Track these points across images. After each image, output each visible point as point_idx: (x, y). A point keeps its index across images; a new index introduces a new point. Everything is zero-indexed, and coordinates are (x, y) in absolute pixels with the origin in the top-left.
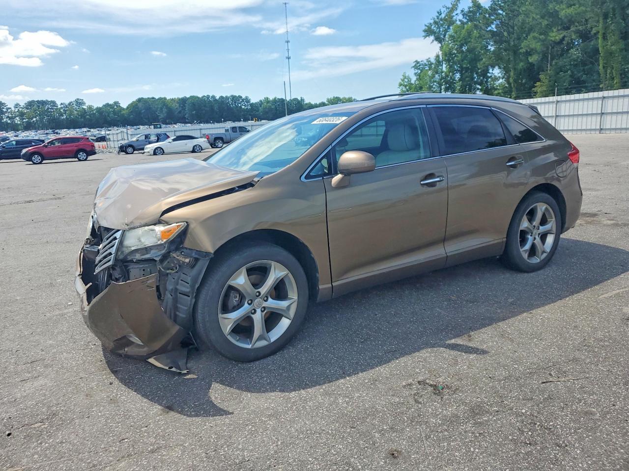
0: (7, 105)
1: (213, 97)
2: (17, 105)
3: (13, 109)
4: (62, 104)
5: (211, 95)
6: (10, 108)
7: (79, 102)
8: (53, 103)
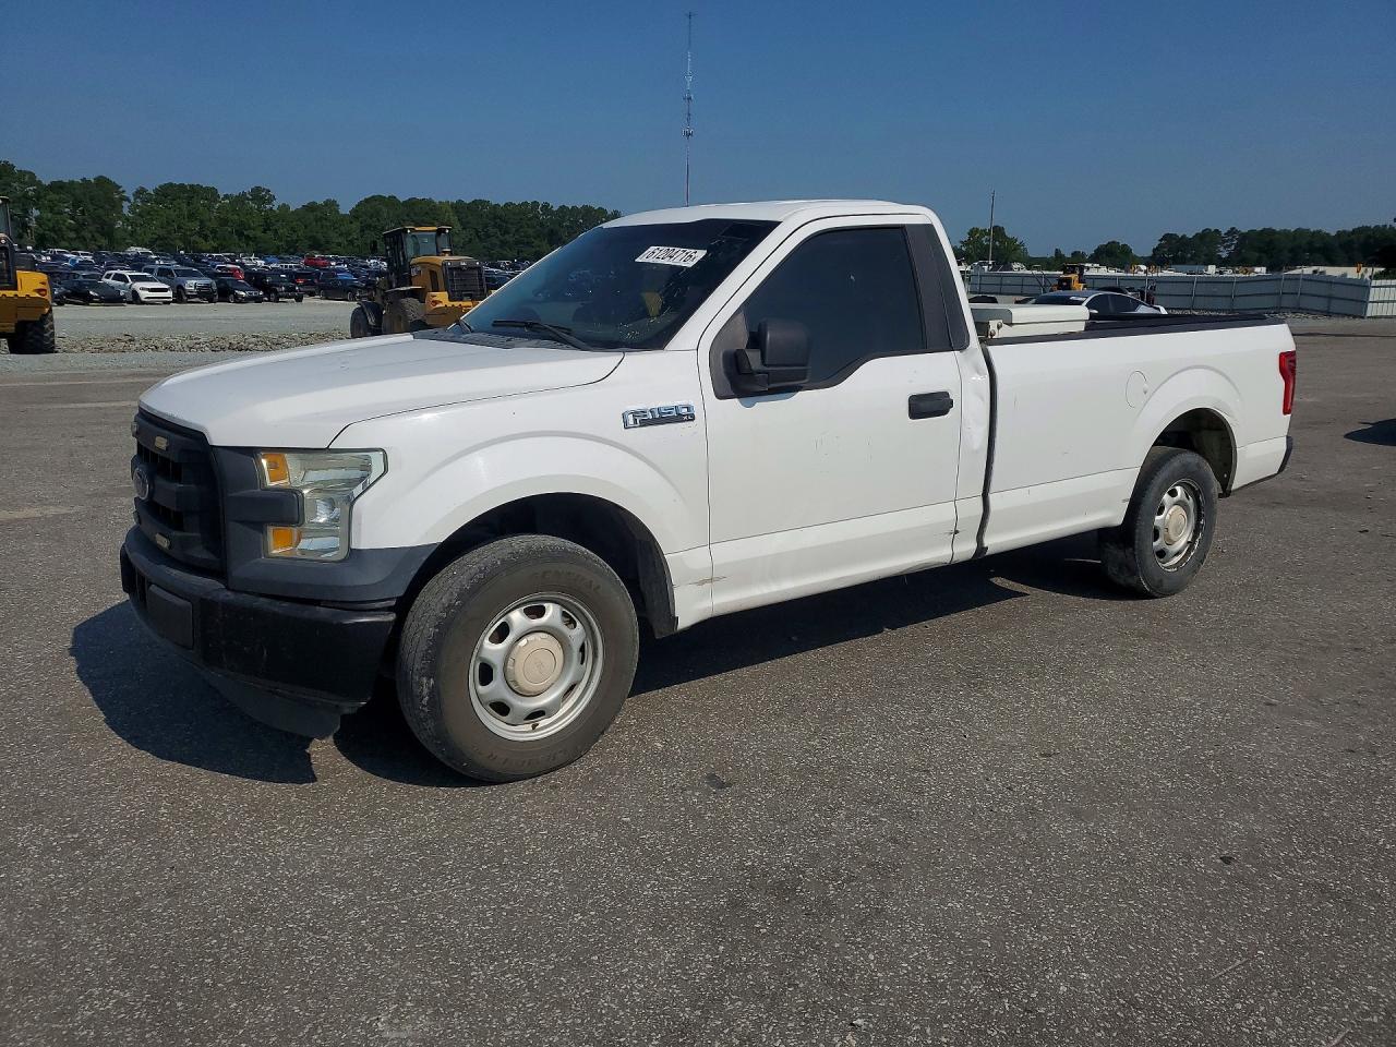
0: (124, 191)
1: (546, 206)
2: (140, 192)
3: (132, 201)
4: (226, 197)
5: (541, 202)
6: (128, 200)
7: (260, 195)
8: (212, 193)
